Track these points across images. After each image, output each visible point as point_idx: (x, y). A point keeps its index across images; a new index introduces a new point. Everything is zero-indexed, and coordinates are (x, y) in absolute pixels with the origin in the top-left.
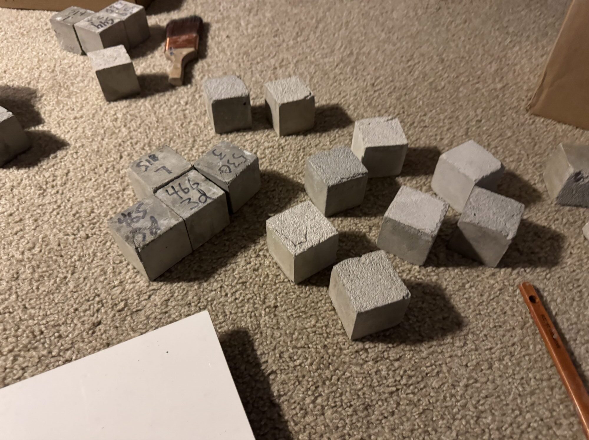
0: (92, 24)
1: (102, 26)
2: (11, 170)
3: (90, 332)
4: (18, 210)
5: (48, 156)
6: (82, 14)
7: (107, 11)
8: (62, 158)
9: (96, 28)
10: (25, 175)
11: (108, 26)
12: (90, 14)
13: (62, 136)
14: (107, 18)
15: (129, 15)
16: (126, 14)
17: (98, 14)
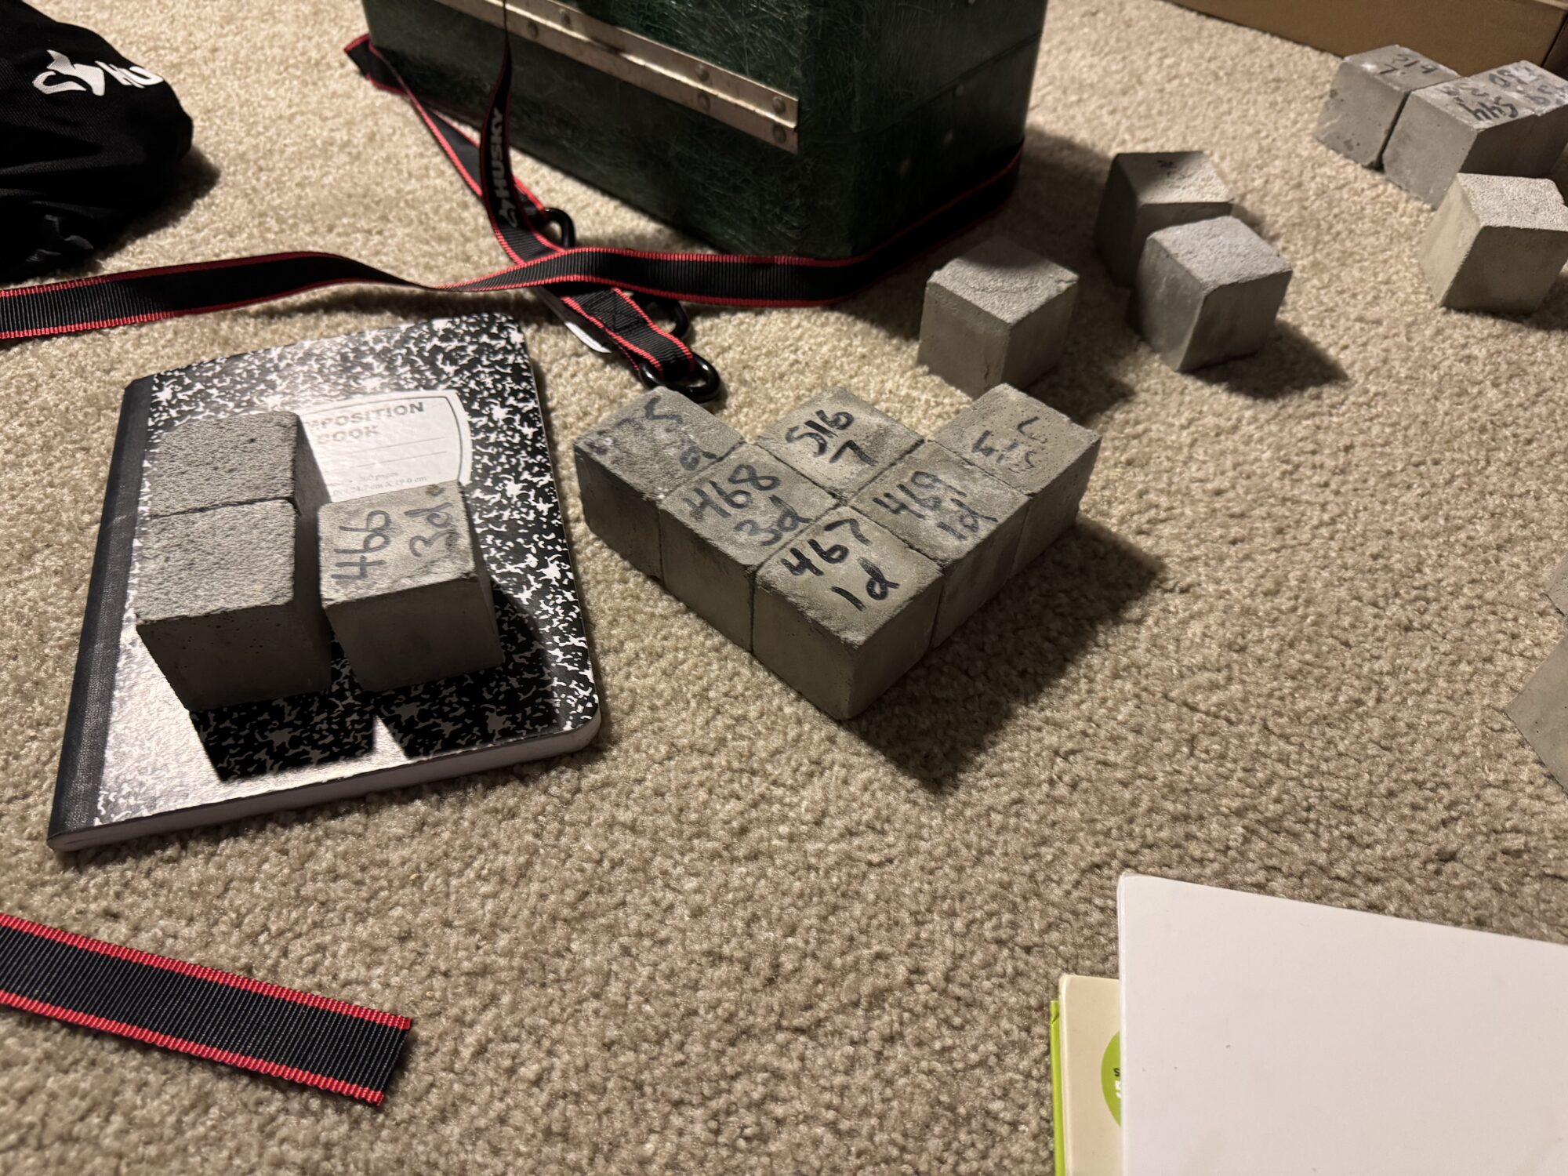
0: (1460, 102)
1: (1488, 117)
2: (1215, 388)
3: (1431, 867)
4: (1233, 487)
5: (1302, 388)
6: (1428, 71)
7: (1492, 79)
8: (1333, 406)
9: (1472, 117)
10: (1248, 414)
11: (1506, 119)
12: (1448, 79)
13: (1332, 352)
14: (1499, 98)
15: (1553, 106)
16: (1546, 102)
17: (1471, 82)
